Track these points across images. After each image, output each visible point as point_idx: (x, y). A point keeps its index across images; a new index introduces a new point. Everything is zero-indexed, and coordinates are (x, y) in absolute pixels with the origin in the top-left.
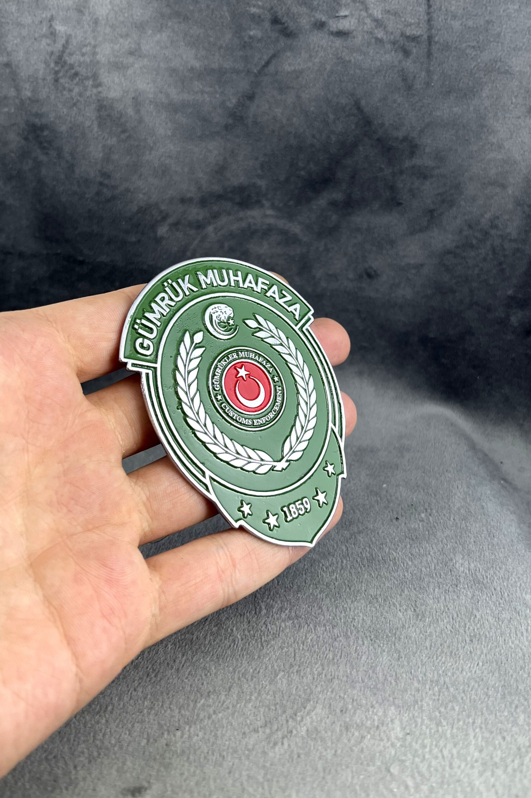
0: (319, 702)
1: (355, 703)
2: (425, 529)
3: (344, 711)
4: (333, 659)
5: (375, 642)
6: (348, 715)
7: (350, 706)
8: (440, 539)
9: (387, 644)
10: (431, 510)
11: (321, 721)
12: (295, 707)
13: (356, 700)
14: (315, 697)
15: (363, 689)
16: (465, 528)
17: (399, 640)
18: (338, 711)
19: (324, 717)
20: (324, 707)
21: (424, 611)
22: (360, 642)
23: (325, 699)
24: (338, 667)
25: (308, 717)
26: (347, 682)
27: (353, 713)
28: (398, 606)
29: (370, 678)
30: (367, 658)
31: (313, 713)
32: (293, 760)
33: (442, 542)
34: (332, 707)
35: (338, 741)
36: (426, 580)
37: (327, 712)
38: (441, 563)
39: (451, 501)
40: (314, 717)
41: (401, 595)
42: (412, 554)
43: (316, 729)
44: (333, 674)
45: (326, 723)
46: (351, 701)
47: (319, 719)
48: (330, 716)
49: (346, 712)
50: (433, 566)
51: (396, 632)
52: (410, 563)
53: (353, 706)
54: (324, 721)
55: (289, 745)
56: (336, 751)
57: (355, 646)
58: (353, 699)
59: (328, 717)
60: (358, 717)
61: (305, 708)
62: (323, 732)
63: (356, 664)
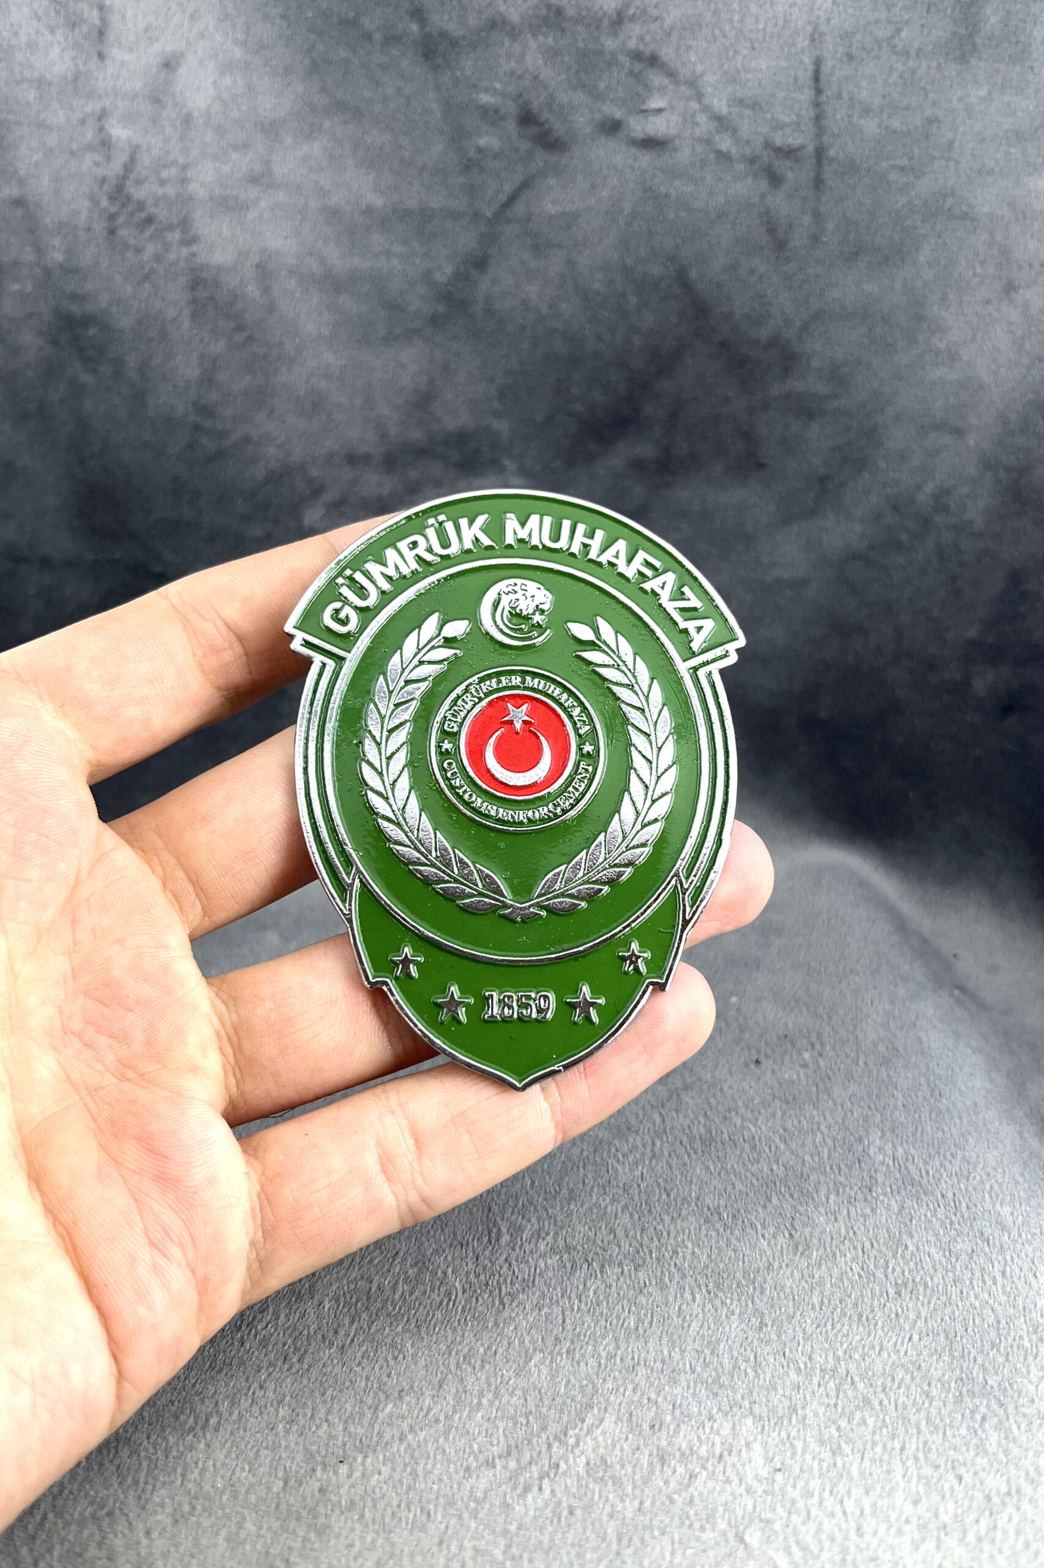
0: (610, 1409)
1: (677, 1412)
2: (810, 1081)
3: (657, 1427)
4: (637, 1329)
5: (716, 1296)
6: (664, 1433)
7: (669, 1418)
8: (839, 1101)
9: (739, 1300)
10: (822, 1045)
11: (614, 1445)
12: (565, 1418)
13: (680, 1405)
14: (601, 1399)
15: (692, 1386)
16: (886, 1079)
17: (762, 1293)
18: (646, 1427)
19: (620, 1439)
20: (619, 1418)
21: (808, 1238)
22: (688, 1296)
23: (620, 1405)
24: (646, 1343)
25: (588, 1439)
26: (662, 1371)
27: (674, 1431)
28: (759, 1227)
29: (706, 1364)
30: (702, 1326)
31: (599, 1431)
32: (559, 1520)
33: (842, 1106)
34: (634, 1419)
35: (645, 1483)
36: (812, 1177)
37: (624, 1429)
38: (841, 1147)
39: (859, 1029)
40: (600, 1439)
41: (765, 1207)
42: (785, 1130)
43: (604, 1461)
44: (636, 1357)
45: (622, 1450)
46: (671, 1407)
47: (609, 1442)
48: (631, 1436)
49: (660, 1430)
50: (826, 1151)
51: (755, 1278)
52: (782, 1146)
53: (674, 1418)
54: (618, 1446)
55: (553, 1491)
56: (641, 1503)
57: (678, 1304)
58: (674, 1405)
59: (627, 1439)
60: (685, 1437)
61: (583, 1421)
62: (618, 1467)
63: (680, 1337)
